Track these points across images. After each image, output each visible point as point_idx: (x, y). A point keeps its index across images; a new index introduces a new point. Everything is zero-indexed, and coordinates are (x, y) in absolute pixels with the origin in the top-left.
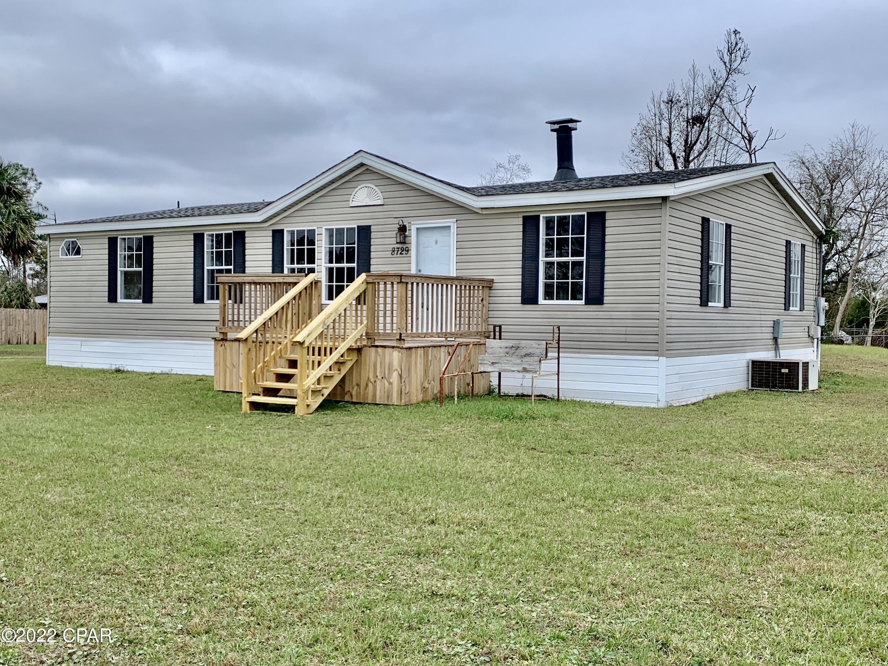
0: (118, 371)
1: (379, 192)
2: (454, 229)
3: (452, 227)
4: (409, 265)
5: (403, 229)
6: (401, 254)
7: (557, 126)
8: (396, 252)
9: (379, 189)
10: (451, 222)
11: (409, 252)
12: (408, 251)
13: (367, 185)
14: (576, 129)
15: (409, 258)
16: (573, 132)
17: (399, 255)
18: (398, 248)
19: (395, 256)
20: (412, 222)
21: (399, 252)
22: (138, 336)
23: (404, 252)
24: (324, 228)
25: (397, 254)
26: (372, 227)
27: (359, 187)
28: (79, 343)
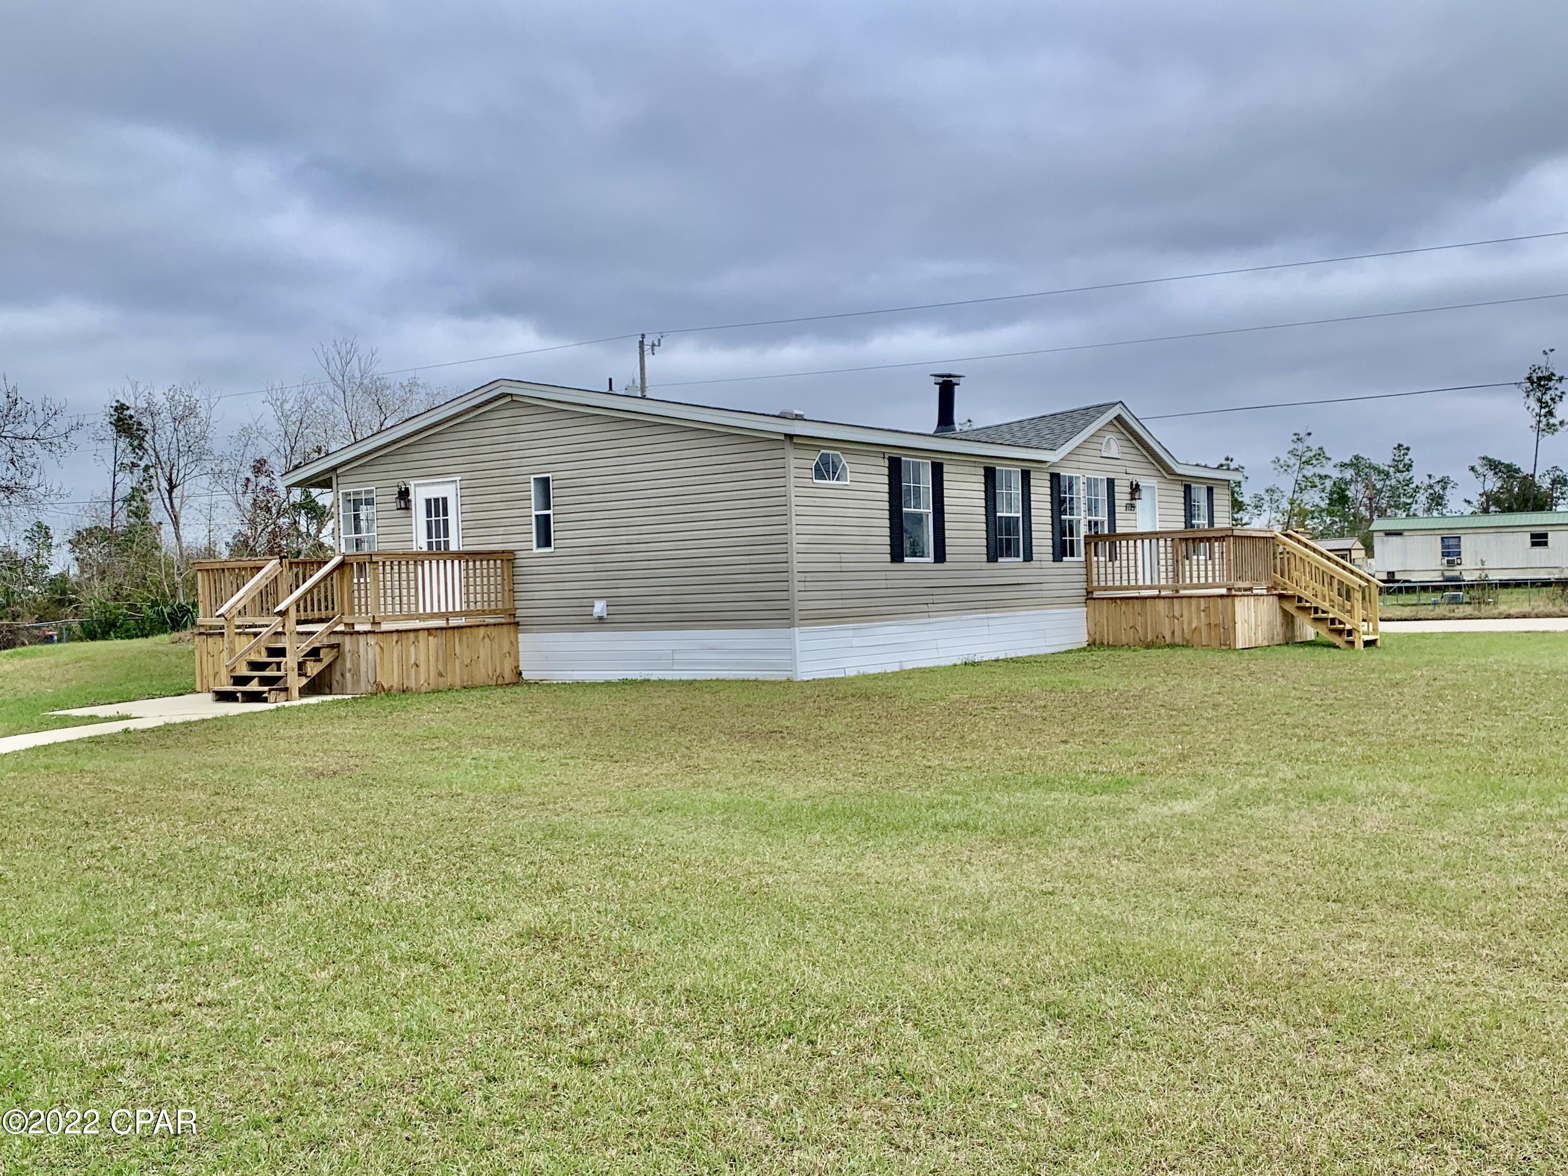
1: (1118, 445)
2: (1156, 491)
3: (1155, 488)
4: (1135, 522)
7: (940, 380)
10: (1156, 483)
12: (1135, 507)
13: (1111, 437)
14: (958, 384)
15: (1135, 515)
16: (956, 387)
18: (1130, 504)
19: (1127, 511)
23: (1132, 509)
24: (1086, 476)
26: (1115, 480)
27: (1107, 438)
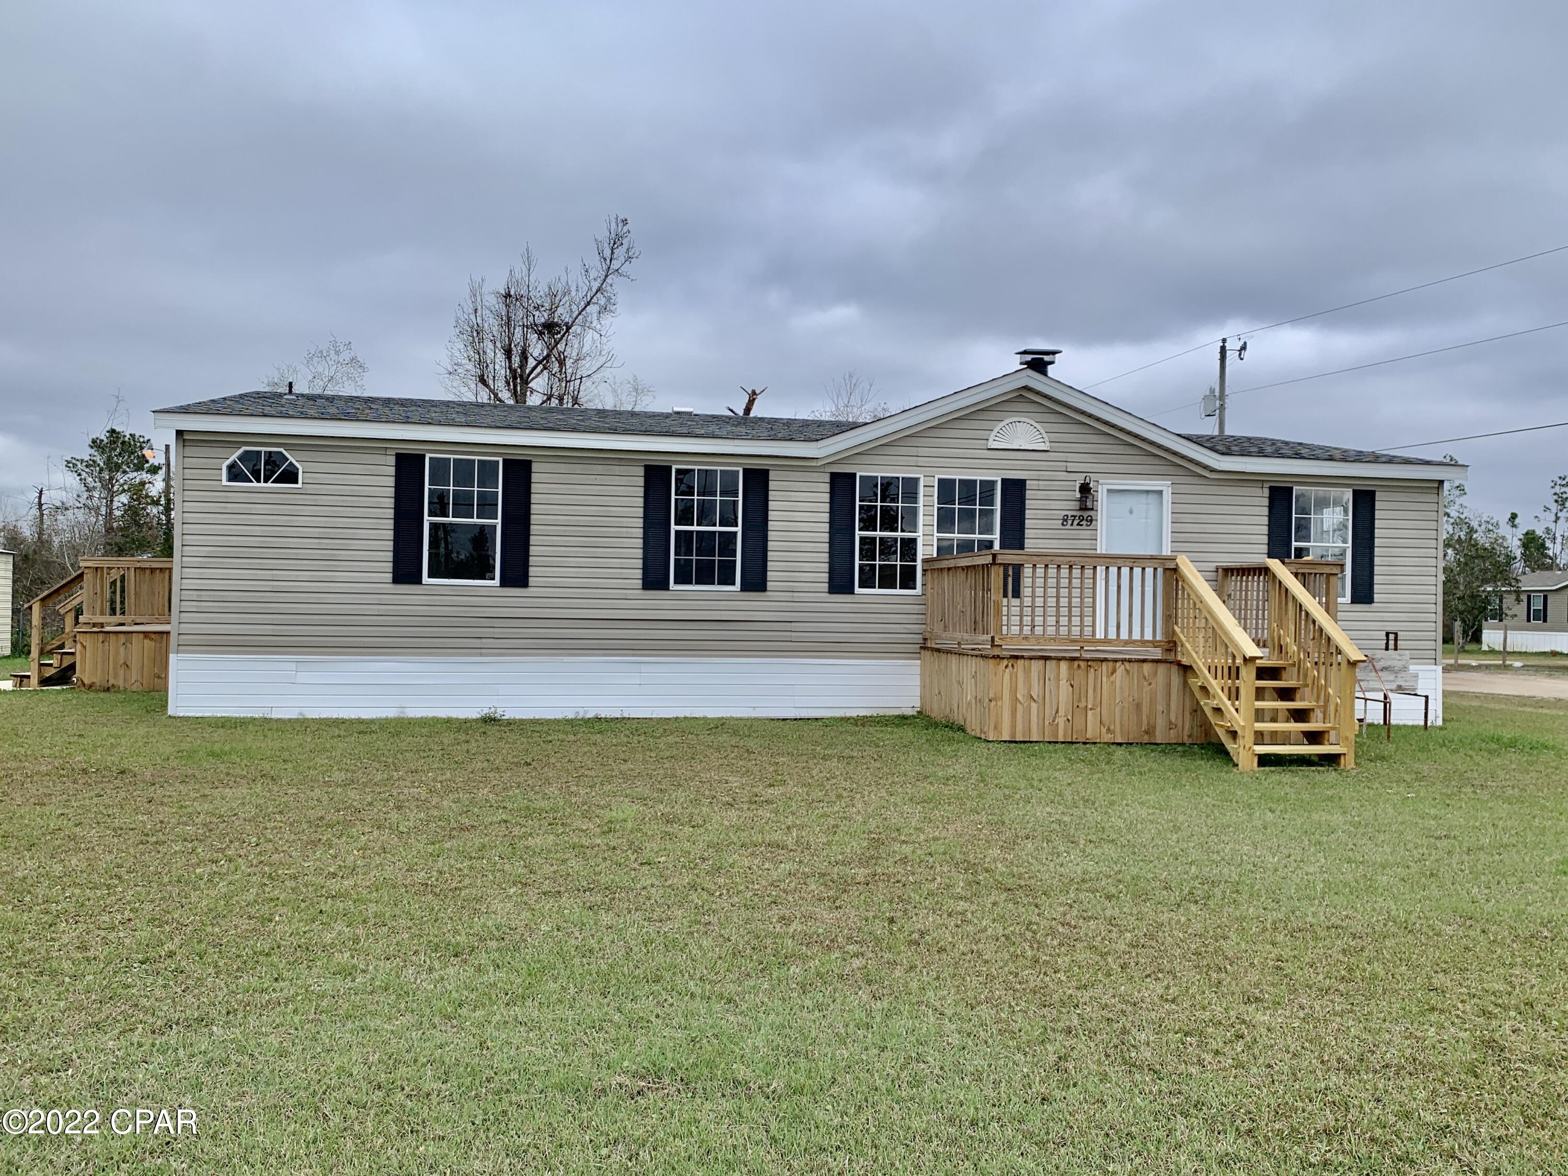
0: (489, 721)
1: (1042, 431)
2: (1167, 496)
3: (1164, 493)
4: (1094, 542)
5: (1085, 489)
6: (1078, 524)
7: (1029, 358)
8: (1070, 522)
9: (1043, 428)
10: (1164, 485)
11: (1094, 522)
12: (1091, 521)
13: (1022, 419)
14: (1052, 363)
15: (1094, 532)
17: (1075, 526)
18: (1075, 516)
19: (1069, 527)
20: (1100, 481)
21: (1076, 522)
22: (483, 651)
23: (1084, 523)
24: (937, 477)
25: (1072, 525)
26: (1028, 482)
27: (1007, 421)
28: (293, 666)
